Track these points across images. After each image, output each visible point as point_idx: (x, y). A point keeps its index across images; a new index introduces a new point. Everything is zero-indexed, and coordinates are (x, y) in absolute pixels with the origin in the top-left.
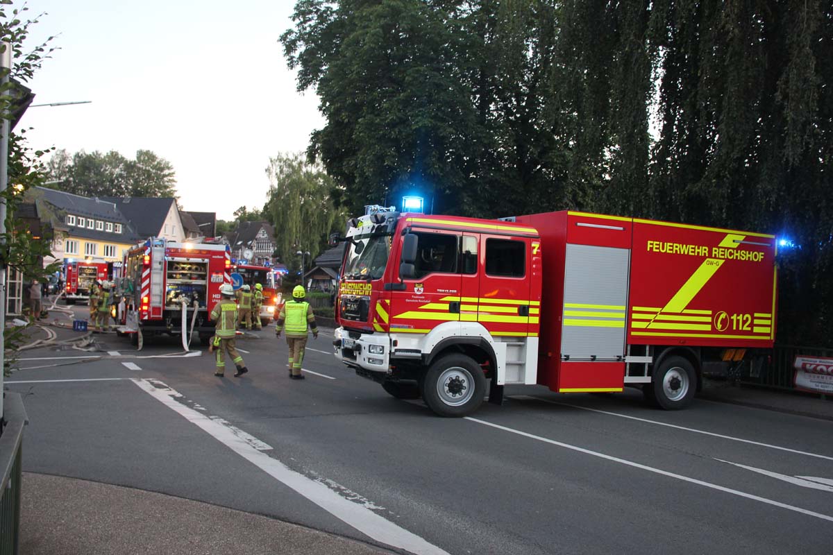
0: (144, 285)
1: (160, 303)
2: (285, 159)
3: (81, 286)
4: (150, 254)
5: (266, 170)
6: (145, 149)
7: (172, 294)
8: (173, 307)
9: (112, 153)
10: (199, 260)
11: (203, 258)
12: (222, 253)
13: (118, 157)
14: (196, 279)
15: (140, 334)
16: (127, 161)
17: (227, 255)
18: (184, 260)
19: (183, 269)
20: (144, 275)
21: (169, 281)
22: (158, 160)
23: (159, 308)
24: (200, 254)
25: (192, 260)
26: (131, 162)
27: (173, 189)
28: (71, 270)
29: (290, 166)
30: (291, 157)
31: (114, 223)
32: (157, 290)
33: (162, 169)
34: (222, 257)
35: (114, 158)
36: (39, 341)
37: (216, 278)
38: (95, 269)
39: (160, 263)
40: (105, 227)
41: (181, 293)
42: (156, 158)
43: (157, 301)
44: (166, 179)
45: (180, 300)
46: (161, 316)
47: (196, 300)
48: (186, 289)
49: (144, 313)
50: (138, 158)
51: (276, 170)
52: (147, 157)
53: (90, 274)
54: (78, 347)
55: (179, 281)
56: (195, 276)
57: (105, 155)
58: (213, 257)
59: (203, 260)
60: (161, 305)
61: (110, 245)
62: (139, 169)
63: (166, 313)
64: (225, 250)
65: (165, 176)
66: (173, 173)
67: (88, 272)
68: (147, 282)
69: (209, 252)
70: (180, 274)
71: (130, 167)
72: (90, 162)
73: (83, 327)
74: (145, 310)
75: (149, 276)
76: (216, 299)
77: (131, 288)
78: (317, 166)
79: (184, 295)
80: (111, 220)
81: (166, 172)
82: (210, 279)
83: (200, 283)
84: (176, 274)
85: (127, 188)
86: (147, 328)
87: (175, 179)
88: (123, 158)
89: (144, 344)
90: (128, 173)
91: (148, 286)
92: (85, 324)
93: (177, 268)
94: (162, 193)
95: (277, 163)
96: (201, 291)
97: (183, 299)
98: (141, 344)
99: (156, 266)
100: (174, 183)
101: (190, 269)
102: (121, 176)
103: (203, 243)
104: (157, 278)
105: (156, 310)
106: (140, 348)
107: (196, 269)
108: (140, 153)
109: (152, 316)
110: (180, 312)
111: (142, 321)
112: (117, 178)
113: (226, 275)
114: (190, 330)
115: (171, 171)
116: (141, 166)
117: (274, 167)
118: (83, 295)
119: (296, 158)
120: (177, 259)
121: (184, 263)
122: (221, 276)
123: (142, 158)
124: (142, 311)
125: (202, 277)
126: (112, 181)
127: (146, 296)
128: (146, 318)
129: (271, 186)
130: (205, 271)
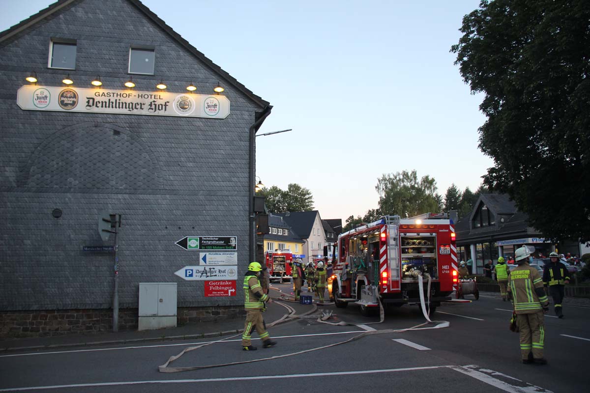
0: (382, 260)
1: (398, 276)
2: (388, 179)
3: (275, 270)
4: (385, 232)
5: (376, 187)
6: (293, 183)
7: (405, 267)
8: (408, 280)
9: (274, 187)
10: (428, 235)
11: (431, 232)
12: (447, 227)
13: (277, 190)
14: (425, 252)
15: (381, 306)
16: (282, 192)
17: (451, 228)
18: (414, 235)
19: (414, 243)
20: (382, 251)
21: (403, 256)
22: (301, 190)
23: (397, 282)
24: (428, 228)
25: (422, 235)
26: (285, 192)
27: (312, 207)
28: (268, 259)
29: (392, 183)
30: (392, 177)
31: (283, 229)
32: (393, 264)
33: (304, 195)
34: (447, 231)
35: (275, 190)
36: (286, 316)
37: (444, 250)
38: (284, 257)
39: (395, 239)
40: (278, 232)
41: (413, 267)
42: (301, 188)
43: (394, 275)
44: (307, 201)
45: (413, 273)
46: (400, 289)
47: (427, 272)
48: (416, 263)
49: (384, 287)
50: (289, 189)
51: (382, 186)
52: (294, 188)
53: (281, 261)
54: (322, 320)
55: (411, 255)
56: (425, 250)
57: (270, 189)
58: (440, 231)
59: (432, 235)
60: (399, 279)
61: (281, 243)
62: (290, 196)
63: (404, 285)
64: (449, 223)
65: (306, 199)
66: (312, 197)
67: (279, 259)
68: (384, 258)
69: (435, 226)
70: (411, 248)
71: (285, 195)
72: (261, 194)
73: (308, 301)
74: (385, 284)
75: (385, 252)
76: (446, 270)
77: (363, 264)
78: (411, 182)
79: (415, 268)
80: (280, 227)
81: (307, 196)
82: (439, 252)
83: (430, 256)
84: (408, 249)
85: (283, 209)
86: (386, 301)
87: (312, 200)
88: (280, 190)
89: (385, 316)
90: (284, 199)
91: (386, 261)
92: (310, 298)
93: (408, 244)
94: (304, 210)
95: (383, 182)
96: (431, 263)
97: (415, 272)
98: (382, 316)
99: (392, 242)
100: (312, 203)
101: (419, 243)
102: (279, 201)
103: (429, 218)
104: (393, 253)
105: (395, 283)
106: (381, 322)
107: (425, 243)
108: (290, 186)
109: (391, 289)
110: (416, 284)
111: (382, 294)
112: (277, 203)
113: (452, 247)
114: (427, 301)
115: (311, 195)
116: (291, 194)
117: (381, 185)
118: (277, 276)
119: (396, 177)
120: (408, 235)
121: (412, 239)
122: (448, 248)
123: (292, 189)
124: (383, 285)
125: (431, 250)
126: (274, 205)
127: (384, 271)
128: (386, 291)
129: (381, 198)
130: (433, 244)
